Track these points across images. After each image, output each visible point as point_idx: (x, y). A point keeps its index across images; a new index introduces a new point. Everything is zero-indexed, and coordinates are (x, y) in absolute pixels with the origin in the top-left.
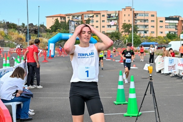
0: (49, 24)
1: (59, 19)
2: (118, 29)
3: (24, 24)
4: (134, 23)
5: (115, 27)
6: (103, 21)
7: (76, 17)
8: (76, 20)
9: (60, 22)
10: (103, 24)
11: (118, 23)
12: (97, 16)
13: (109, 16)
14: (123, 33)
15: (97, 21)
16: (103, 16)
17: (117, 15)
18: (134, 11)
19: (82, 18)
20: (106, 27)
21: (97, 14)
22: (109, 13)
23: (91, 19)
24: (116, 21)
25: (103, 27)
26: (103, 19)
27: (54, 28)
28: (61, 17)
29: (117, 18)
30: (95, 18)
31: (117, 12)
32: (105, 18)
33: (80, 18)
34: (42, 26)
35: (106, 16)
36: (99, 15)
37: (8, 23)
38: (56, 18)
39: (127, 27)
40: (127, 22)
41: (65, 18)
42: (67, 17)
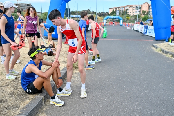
0: (110, 12)
1: (114, 9)
2: (140, 13)
3: (100, 12)
4: (148, 10)
5: (139, 13)
6: (134, 10)
7: (122, 8)
8: (121, 10)
9: (114, 11)
10: (133, 11)
11: (141, 10)
12: (131, 7)
13: (137, 7)
14: (142, 15)
15: (131, 10)
16: (134, 7)
17: (140, 7)
18: (149, 5)
19: (124, 9)
20: (135, 12)
21: (131, 6)
22: (137, 6)
23: (128, 9)
24: (140, 10)
25: (134, 12)
26: (134, 8)
27: (112, 13)
28: (115, 9)
29: (140, 8)
30: (130, 9)
31: (141, 5)
32: (135, 8)
33: (123, 8)
34: (108, 13)
35: (135, 7)
36: (132, 7)
37: (94, 12)
38: (113, 9)
39: (144, 12)
40: (145, 10)
41: (117, 9)
42: (118, 8)
